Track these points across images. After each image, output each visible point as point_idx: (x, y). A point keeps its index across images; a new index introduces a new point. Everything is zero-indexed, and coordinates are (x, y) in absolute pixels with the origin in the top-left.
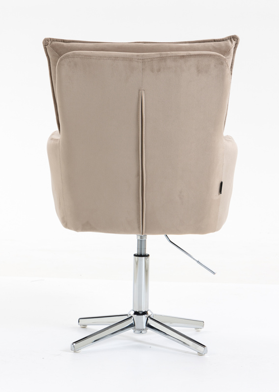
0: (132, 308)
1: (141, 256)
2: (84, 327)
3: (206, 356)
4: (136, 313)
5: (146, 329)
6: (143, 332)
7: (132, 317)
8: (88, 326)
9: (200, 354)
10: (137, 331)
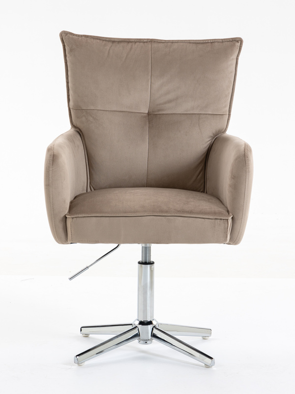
0: (136, 318)
1: (146, 263)
2: (87, 336)
3: (214, 368)
4: (142, 323)
5: (151, 340)
6: (148, 342)
7: (137, 327)
8: (90, 335)
9: (207, 366)
10: (142, 342)
